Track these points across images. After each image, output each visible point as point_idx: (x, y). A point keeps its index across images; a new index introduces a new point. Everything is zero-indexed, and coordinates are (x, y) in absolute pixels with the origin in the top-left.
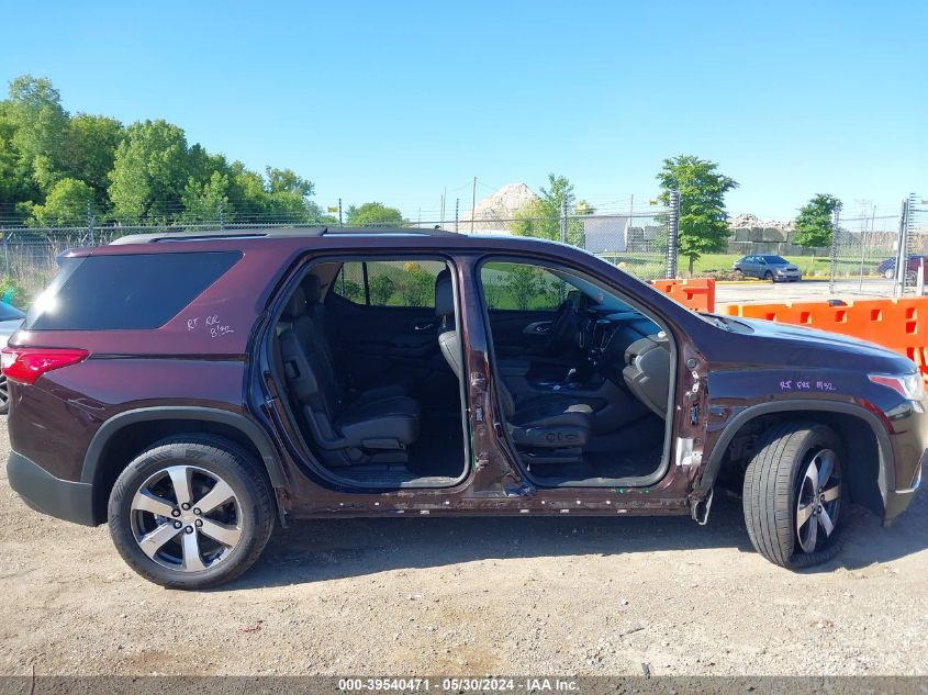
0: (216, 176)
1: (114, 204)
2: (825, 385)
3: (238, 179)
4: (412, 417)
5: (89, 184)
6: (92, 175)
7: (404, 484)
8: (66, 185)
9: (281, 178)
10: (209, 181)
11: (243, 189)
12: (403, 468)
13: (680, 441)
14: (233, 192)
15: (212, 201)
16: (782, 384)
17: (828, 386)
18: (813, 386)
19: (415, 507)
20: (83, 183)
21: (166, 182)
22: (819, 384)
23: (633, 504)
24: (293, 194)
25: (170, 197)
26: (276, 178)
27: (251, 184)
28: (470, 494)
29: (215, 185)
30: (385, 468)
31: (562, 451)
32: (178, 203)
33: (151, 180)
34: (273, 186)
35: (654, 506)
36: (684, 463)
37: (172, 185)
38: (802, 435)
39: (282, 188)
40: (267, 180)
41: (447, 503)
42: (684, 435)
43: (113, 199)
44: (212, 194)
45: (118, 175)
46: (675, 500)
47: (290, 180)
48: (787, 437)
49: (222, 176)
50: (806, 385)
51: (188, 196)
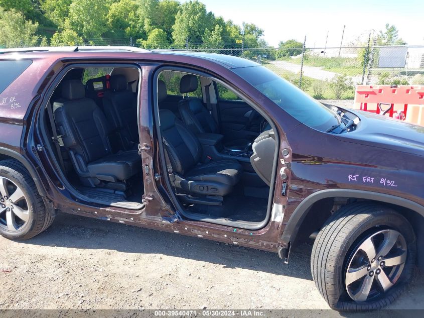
0: (217, 27)
1: (174, 40)
2: (388, 182)
3: (228, 28)
4: (127, 164)
5: (164, 31)
6: (167, 27)
7: (112, 204)
8: (156, 32)
9: (249, 28)
10: (214, 30)
11: (229, 33)
12: (122, 193)
13: (275, 205)
14: (224, 34)
15: (214, 39)
16: (350, 177)
17: (391, 183)
18: (377, 182)
19: (116, 218)
20: (162, 30)
21: (196, 30)
22: (382, 181)
23: (242, 240)
24: (254, 36)
25: (197, 37)
26: (247, 28)
27: (233, 30)
28: (144, 216)
29: (216, 31)
30: (113, 191)
31: (210, 197)
32: (200, 39)
33: (190, 29)
34: (245, 32)
35: (256, 244)
36: (275, 220)
37: (198, 31)
38: (362, 217)
39: (249, 33)
40: (242, 29)
41: (132, 219)
42: (278, 203)
43: (173, 38)
44: (215, 36)
45: (176, 27)
46: (270, 243)
47: (253, 29)
48: (350, 217)
49: (220, 27)
50: (371, 180)
51: (204, 37)
